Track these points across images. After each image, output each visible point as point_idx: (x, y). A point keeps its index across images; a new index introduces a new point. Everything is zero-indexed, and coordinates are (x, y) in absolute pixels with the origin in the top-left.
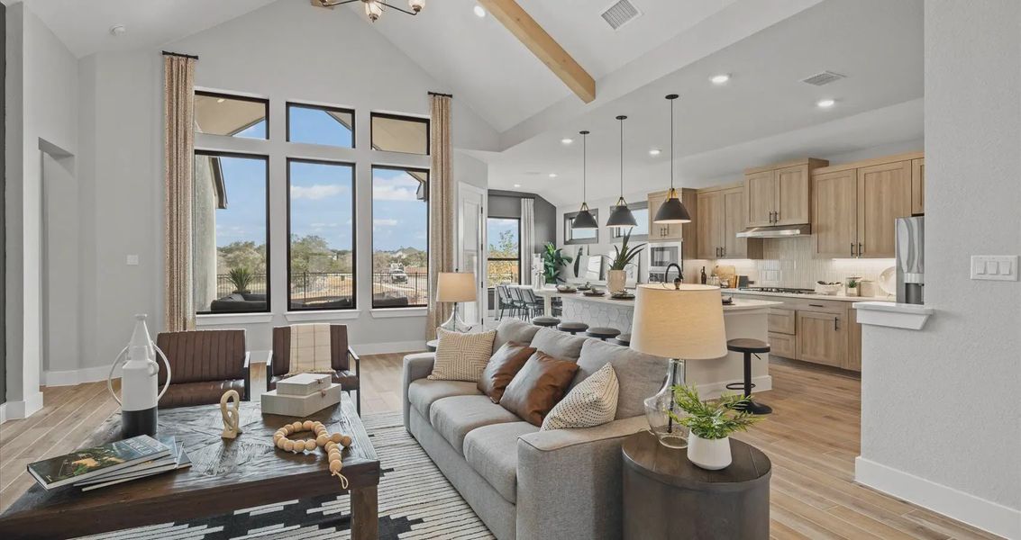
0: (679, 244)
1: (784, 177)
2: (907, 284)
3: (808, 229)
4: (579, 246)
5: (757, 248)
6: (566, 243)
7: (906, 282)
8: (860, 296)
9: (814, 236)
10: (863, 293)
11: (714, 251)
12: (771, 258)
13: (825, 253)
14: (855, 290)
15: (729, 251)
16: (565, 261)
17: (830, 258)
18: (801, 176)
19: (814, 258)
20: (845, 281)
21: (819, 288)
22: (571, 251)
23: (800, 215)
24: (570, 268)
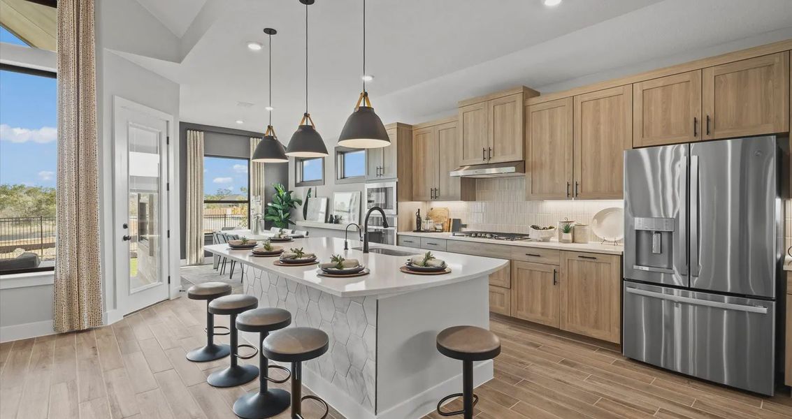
0: (394, 185)
1: (497, 108)
2: (638, 232)
3: (522, 166)
4: (308, 188)
5: (470, 188)
6: (297, 185)
7: (635, 229)
8: (573, 242)
9: (528, 174)
10: (576, 239)
11: (429, 192)
12: (483, 200)
13: (537, 195)
14: (569, 236)
15: (443, 192)
16: (296, 204)
17: (542, 199)
18: (514, 107)
19: (528, 199)
20: (558, 225)
21: (533, 234)
22: (300, 193)
23: (514, 151)
24: (300, 210)
